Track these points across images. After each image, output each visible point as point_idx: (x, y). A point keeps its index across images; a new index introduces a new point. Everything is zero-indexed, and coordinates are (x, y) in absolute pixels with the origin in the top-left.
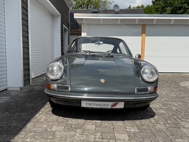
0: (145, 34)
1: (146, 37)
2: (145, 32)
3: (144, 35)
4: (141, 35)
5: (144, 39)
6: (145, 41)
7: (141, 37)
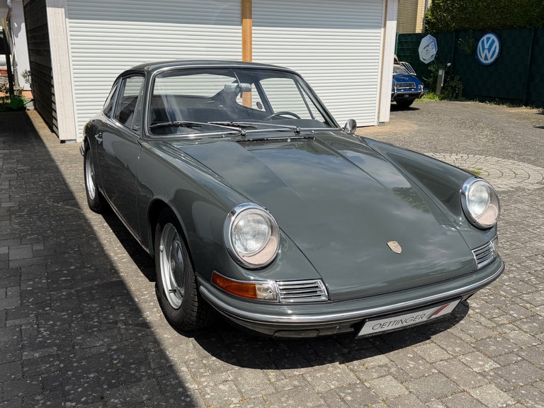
0: (251, 18)
1: (253, 28)
2: (251, 14)
3: (247, 21)
4: (240, 23)
5: (248, 35)
6: (251, 41)
7: (241, 27)
